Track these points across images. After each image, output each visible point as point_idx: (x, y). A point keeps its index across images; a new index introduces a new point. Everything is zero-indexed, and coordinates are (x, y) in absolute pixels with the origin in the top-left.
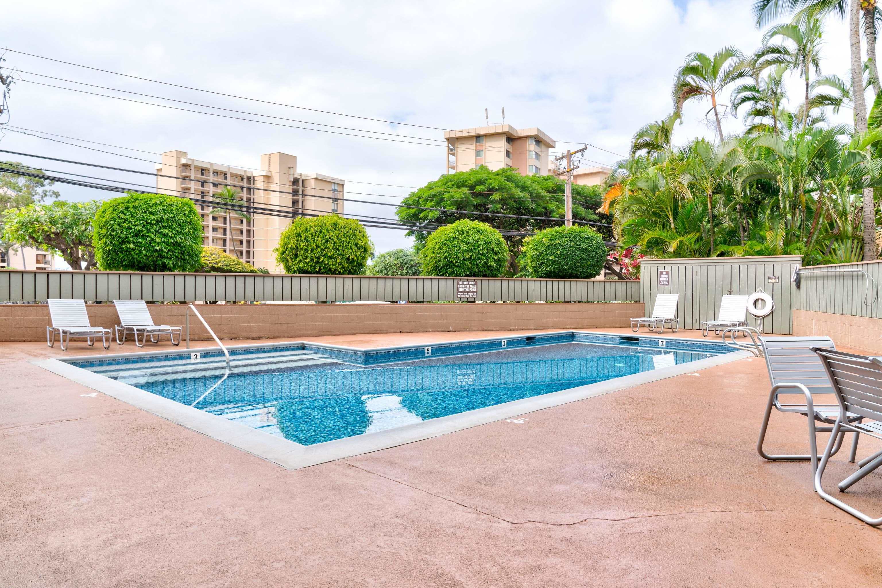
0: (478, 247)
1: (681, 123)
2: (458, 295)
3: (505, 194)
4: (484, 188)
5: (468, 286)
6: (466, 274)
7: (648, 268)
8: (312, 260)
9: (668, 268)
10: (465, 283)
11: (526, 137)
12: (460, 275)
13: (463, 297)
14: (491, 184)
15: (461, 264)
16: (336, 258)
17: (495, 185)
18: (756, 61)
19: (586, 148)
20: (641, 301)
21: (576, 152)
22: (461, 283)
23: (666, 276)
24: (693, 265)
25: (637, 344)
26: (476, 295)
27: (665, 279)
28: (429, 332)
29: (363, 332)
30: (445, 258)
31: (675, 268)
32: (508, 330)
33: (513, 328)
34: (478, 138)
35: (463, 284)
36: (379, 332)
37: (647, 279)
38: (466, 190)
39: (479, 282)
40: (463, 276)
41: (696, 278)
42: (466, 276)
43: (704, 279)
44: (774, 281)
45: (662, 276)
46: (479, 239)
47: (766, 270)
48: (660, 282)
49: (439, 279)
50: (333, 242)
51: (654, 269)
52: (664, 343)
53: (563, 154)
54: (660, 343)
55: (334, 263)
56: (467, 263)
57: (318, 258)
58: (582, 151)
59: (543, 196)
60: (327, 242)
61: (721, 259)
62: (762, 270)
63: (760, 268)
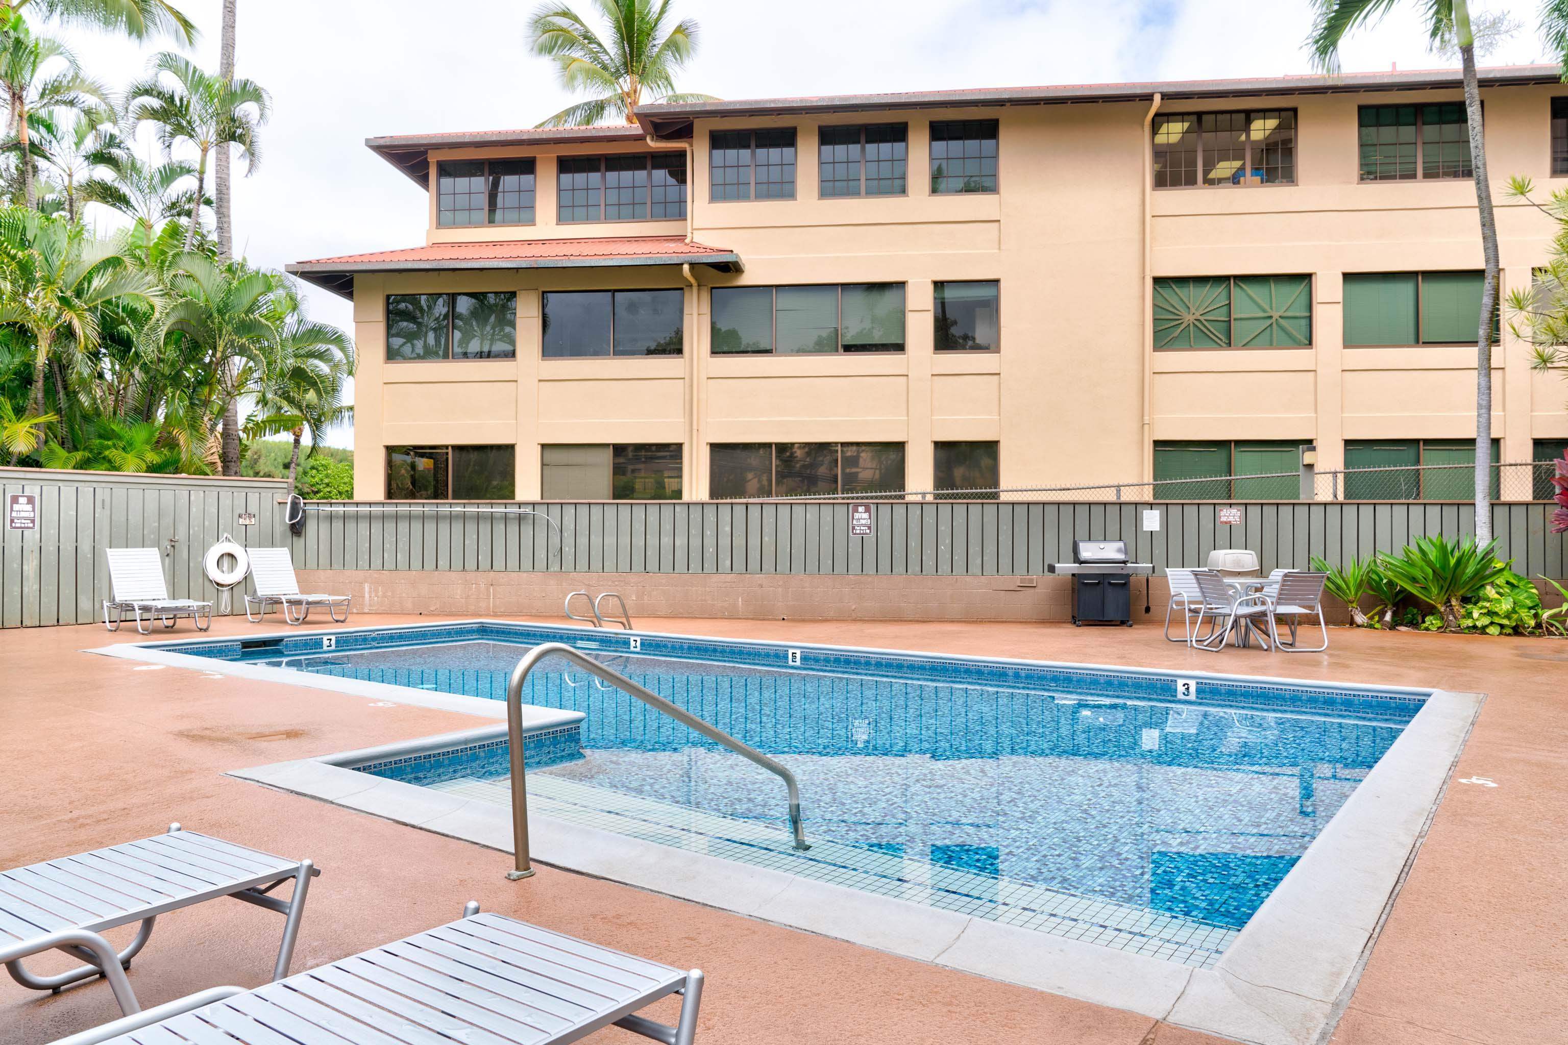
9: (33, 491)
23: (28, 508)
24: (95, 485)
27: (24, 514)
41: (102, 515)
43: (119, 518)
44: (247, 522)
45: (16, 508)
47: (236, 502)
48: (12, 521)
54: (326, 643)
62: (229, 502)
63: (225, 495)
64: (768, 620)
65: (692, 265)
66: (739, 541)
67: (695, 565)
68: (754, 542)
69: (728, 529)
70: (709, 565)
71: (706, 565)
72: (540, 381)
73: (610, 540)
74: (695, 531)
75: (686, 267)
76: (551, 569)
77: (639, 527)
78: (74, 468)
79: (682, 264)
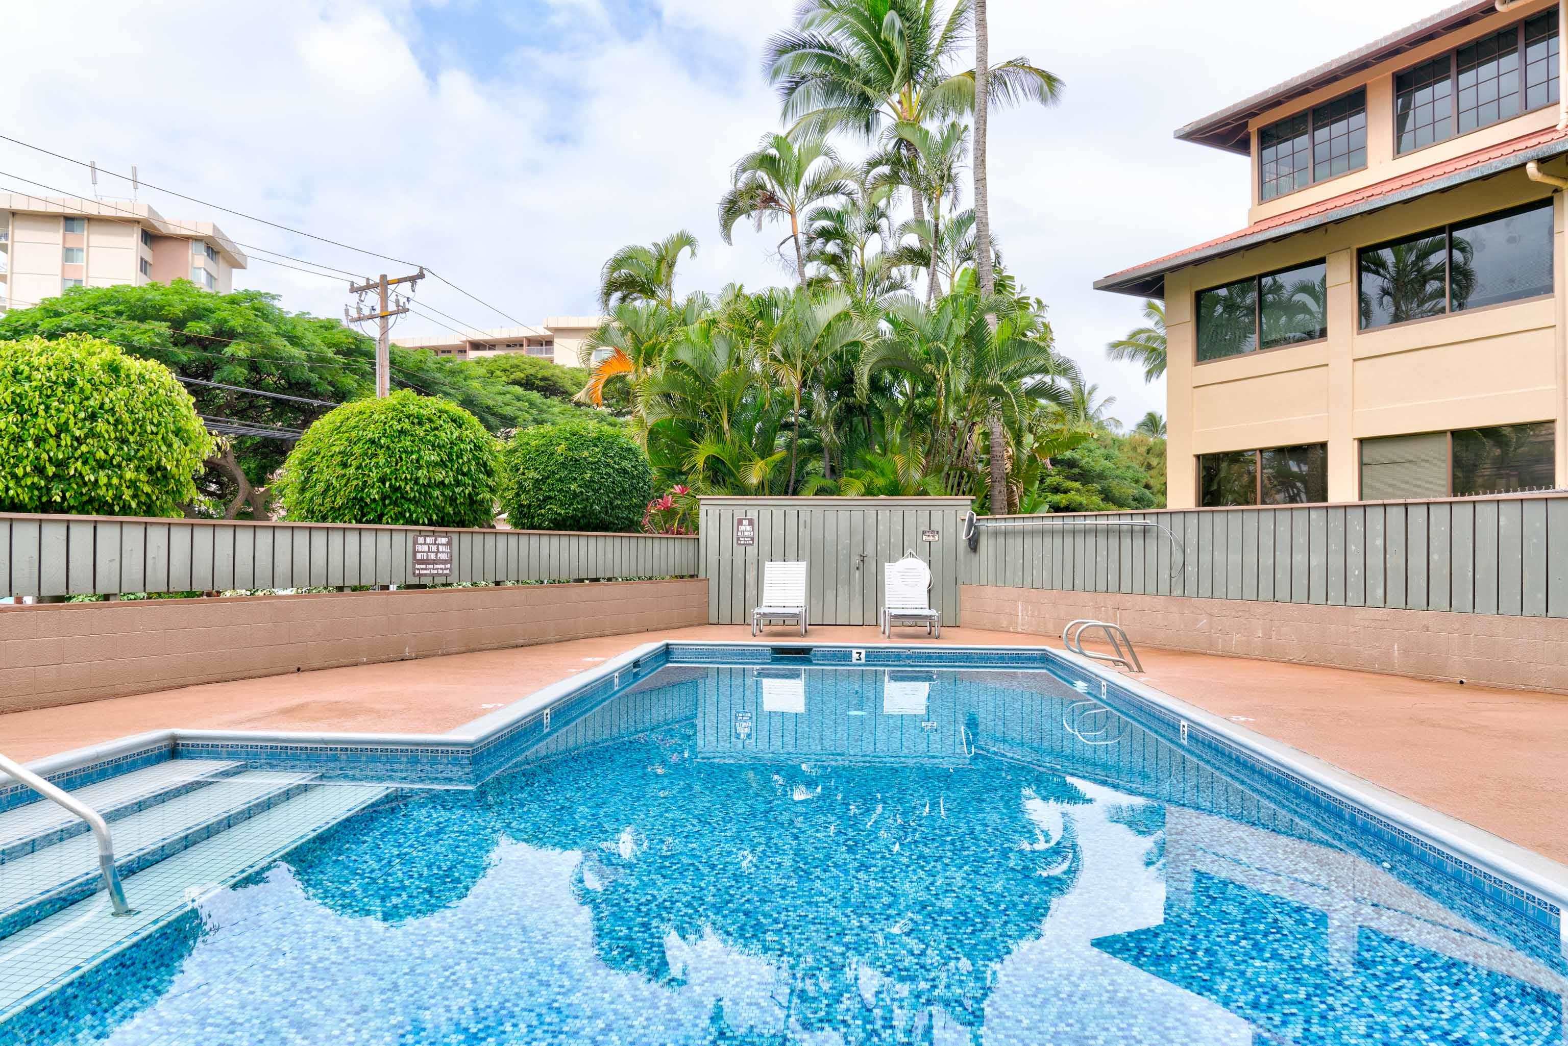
0: (460, 456)
1: (693, 254)
2: (414, 569)
3: (257, 347)
4: (208, 327)
5: (434, 548)
6: (430, 520)
7: (714, 512)
8: (39, 470)
9: (753, 514)
10: (429, 540)
11: (187, 238)
12: (416, 523)
13: (425, 575)
14: (226, 321)
15: (420, 493)
16: (119, 466)
17: (236, 323)
18: (868, 172)
19: (421, 276)
20: (702, 575)
21: (400, 281)
22: (421, 540)
23: (749, 528)
24: (798, 508)
25: (809, 662)
26: (450, 569)
27: (747, 534)
28: (363, 664)
29: (204, 678)
30: (383, 480)
31: (766, 514)
32: (513, 647)
33: (521, 642)
34: (70, 220)
35: (425, 544)
36: (246, 674)
37: (713, 533)
38: (163, 328)
39: (455, 537)
40: (424, 524)
41: (804, 533)
42: (431, 523)
43: (818, 535)
44: (931, 539)
45: (741, 528)
46: (460, 438)
47: (920, 520)
48: (738, 539)
49: (360, 529)
50: (111, 420)
51: (727, 515)
52: (863, 656)
53: (368, 280)
54: (855, 656)
55: (115, 481)
56: (437, 493)
57: (61, 464)
58: (413, 280)
59: (329, 361)
60: (93, 417)
61: (824, 500)
62: (913, 520)
63: (910, 515)
64: (1438, 681)
65: (1542, 161)
66: (1396, 560)
67: (1336, 594)
68: (1417, 561)
69: (1380, 542)
70: (1355, 596)
71: (1350, 594)
72: (1355, 360)
73: (1234, 558)
74: (1336, 545)
75: (1531, 168)
76: (1174, 593)
77: (1267, 541)
78: (816, 494)
79: (1524, 165)
